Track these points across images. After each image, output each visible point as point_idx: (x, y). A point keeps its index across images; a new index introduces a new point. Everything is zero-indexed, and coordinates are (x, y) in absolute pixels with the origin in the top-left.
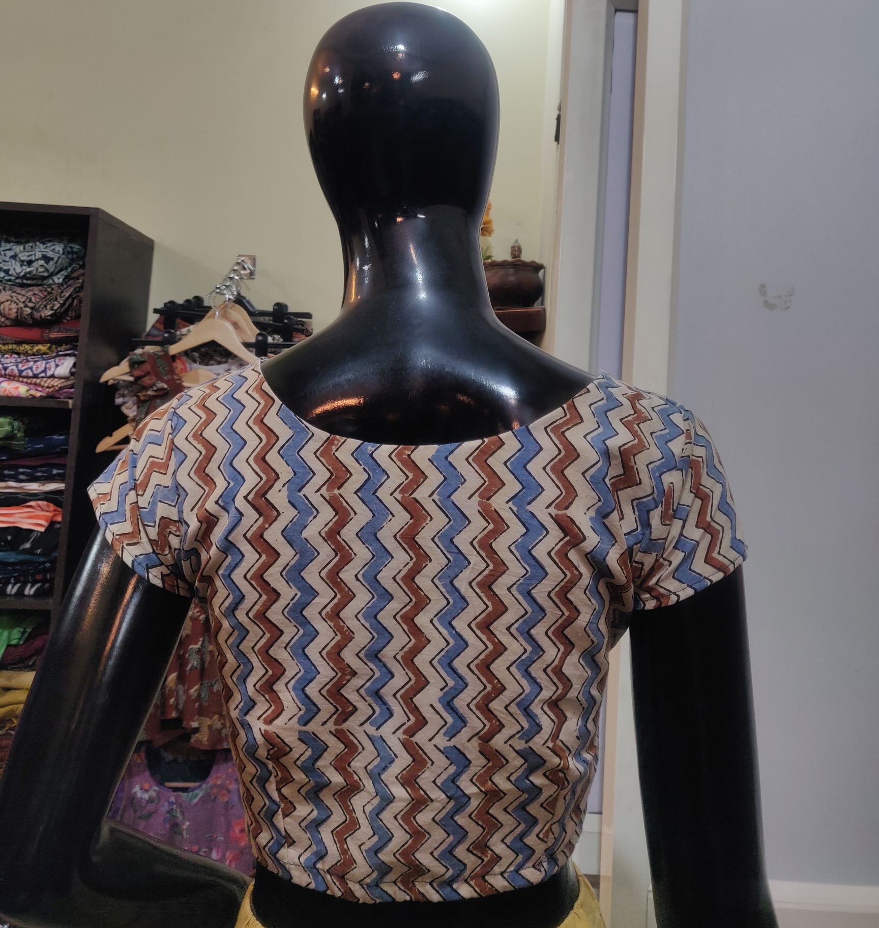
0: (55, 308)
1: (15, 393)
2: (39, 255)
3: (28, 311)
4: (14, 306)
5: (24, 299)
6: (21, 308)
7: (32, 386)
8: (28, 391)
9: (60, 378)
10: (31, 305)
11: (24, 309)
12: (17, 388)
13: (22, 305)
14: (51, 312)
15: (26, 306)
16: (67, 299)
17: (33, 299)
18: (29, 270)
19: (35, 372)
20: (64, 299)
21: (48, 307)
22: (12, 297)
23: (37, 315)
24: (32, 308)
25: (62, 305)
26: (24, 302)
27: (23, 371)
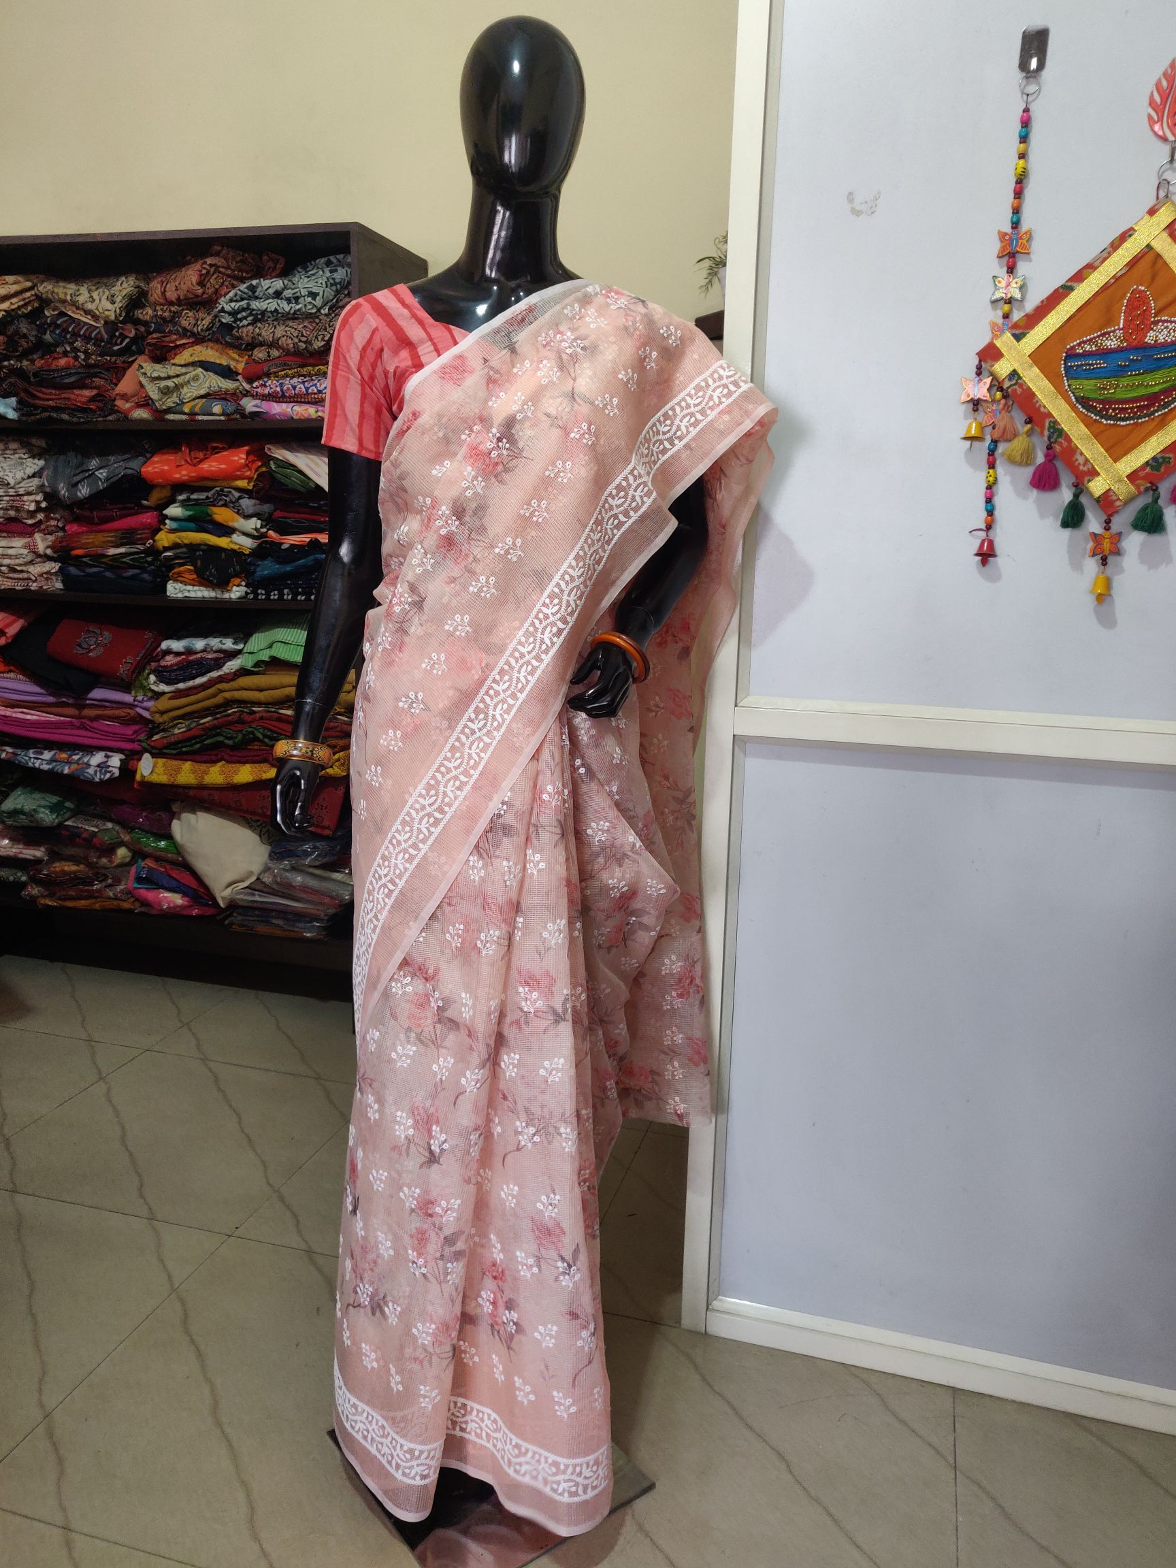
0: (326, 338)
1: (305, 414)
2: (304, 292)
3: (304, 345)
4: (290, 341)
5: (296, 333)
6: (296, 343)
8: (316, 411)
11: (299, 344)
12: (306, 408)
13: (296, 340)
14: (323, 343)
15: (300, 341)
17: (304, 333)
18: (298, 307)
19: (319, 389)
21: (320, 338)
22: (286, 332)
23: (310, 348)
24: (305, 342)
26: (297, 337)
27: (309, 388)
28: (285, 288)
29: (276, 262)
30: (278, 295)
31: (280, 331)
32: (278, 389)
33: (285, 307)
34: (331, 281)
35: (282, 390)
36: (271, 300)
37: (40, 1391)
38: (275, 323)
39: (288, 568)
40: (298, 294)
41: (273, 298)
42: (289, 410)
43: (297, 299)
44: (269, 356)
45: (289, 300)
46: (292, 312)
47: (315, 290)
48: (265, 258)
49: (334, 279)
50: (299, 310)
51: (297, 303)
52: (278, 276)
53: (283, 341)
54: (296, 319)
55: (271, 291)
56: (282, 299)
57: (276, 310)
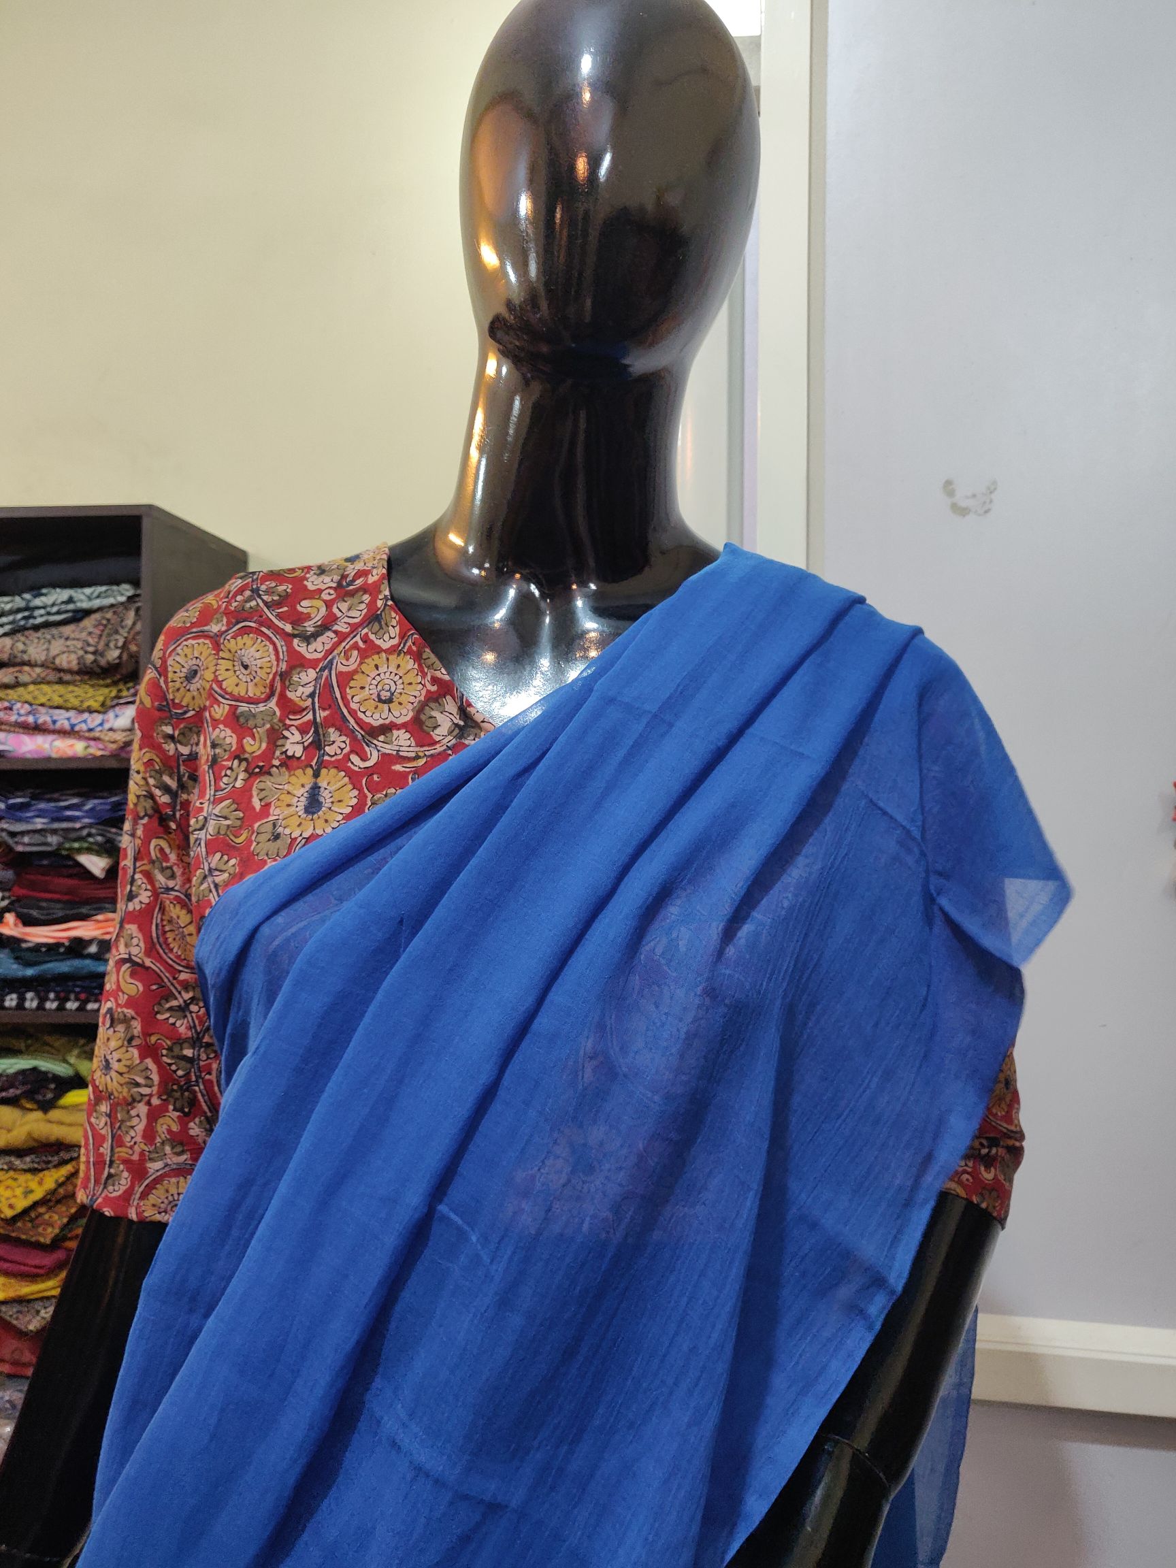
1: (70, 753)
3: (90, 658)
5: (79, 644)
6: (82, 656)
7: (92, 743)
8: (87, 748)
9: (124, 731)
10: (91, 649)
12: (72, 746)
17: (91, 641)
19: (91, 727)
22: (68, 646)
26: (82, 648)
27: (75, 725)
39: (30, 972)
42: (47, 746)
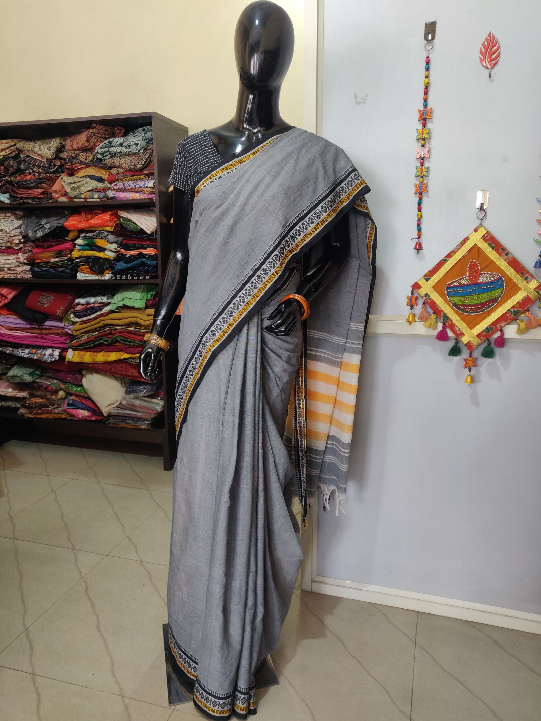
0: (143, 163)
1: (135, 197)
2: (132, 143)
4: (127, 165)
8: (139, 196)
9: (151, 188)
10: (133, 164)
11: (131, 166)
12: (135, 195)
13: (130, 165)
14: (142, 165)
15: (131, 165)
16: (147, 159)
17: (133, 161)
18: (130, 150)
20: (146, 159)
21: (140, 163)
22: (125, 161)
23: (136, 168)
24: (134, 166)
25: (145, 162)
28: (124, 142)
29: (121, 130)
30: (121, 145)
31: (123, 161)
32: (123, 186)
33: (124, 150)
34: (145, 138)
35: (124, 187)
36: (118, 147)
37: (24, 619)
38: (121, 157)
39: (129, 265)
40: (130, 144)
41: (120, 146)
42: (128, 195)
43: (129, 146)
44: (118, 172)
45: (126, 147)
46: (127, 152)
47: (137, 142)
48: (116, 129)
49: (145, 137)
50: (130, 151)
51: (129, 148)
52: (122, 136)
53: (124, 165)
54: (129, 155)
55: (118, 143)
56: (123, 147)
57: (121, 152)
